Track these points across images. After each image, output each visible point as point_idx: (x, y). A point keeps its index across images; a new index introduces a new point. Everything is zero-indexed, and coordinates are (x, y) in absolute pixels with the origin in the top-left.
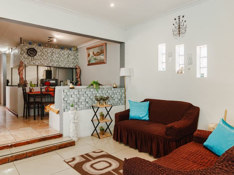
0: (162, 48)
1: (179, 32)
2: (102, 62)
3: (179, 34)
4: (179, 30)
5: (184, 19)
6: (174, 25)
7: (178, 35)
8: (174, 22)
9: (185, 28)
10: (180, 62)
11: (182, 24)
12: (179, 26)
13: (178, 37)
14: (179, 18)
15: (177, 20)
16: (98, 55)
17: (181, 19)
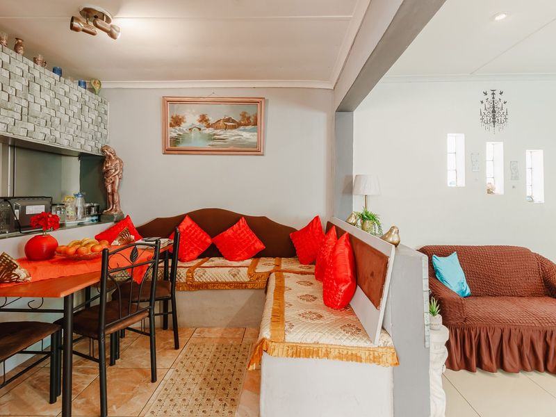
1: (494, 118)
3: (494, 122)
4: (494, 115)
5: (503, 98)
6: (482, 102)
7: (492, 124)
8: (484, 98)
9: (505, 114)
10: (495, 174)
11: (500, 106)
12: (494, 107)
13: (492, 128)
14: (493, 94)
15: (490, 96)
16: (226, 128)
17: (497, 96)
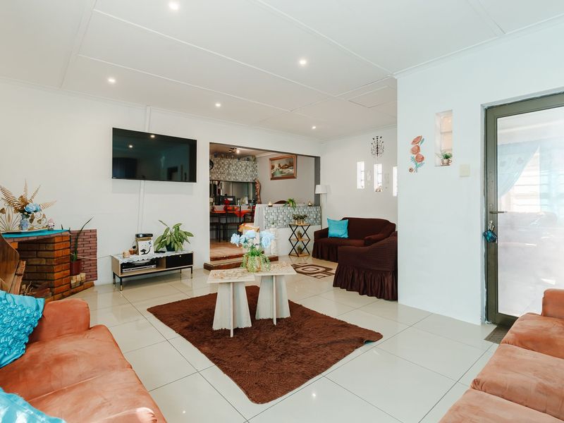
0: (361, 166)
2: (292, 176)
3: (377, 153)
4: (377, 150)
5: (382, 140)
6: (372, 144)
8: (373, 141)
9: (383, 148)
10: (378, 181)
11: (380, 144)
12: (377, 146)
13: (376, 157)
15: (376, 140)
16: (286, 168)
17: (379, 139)
